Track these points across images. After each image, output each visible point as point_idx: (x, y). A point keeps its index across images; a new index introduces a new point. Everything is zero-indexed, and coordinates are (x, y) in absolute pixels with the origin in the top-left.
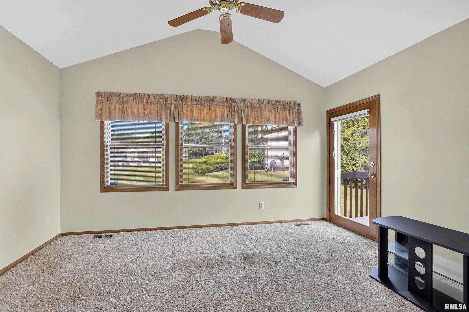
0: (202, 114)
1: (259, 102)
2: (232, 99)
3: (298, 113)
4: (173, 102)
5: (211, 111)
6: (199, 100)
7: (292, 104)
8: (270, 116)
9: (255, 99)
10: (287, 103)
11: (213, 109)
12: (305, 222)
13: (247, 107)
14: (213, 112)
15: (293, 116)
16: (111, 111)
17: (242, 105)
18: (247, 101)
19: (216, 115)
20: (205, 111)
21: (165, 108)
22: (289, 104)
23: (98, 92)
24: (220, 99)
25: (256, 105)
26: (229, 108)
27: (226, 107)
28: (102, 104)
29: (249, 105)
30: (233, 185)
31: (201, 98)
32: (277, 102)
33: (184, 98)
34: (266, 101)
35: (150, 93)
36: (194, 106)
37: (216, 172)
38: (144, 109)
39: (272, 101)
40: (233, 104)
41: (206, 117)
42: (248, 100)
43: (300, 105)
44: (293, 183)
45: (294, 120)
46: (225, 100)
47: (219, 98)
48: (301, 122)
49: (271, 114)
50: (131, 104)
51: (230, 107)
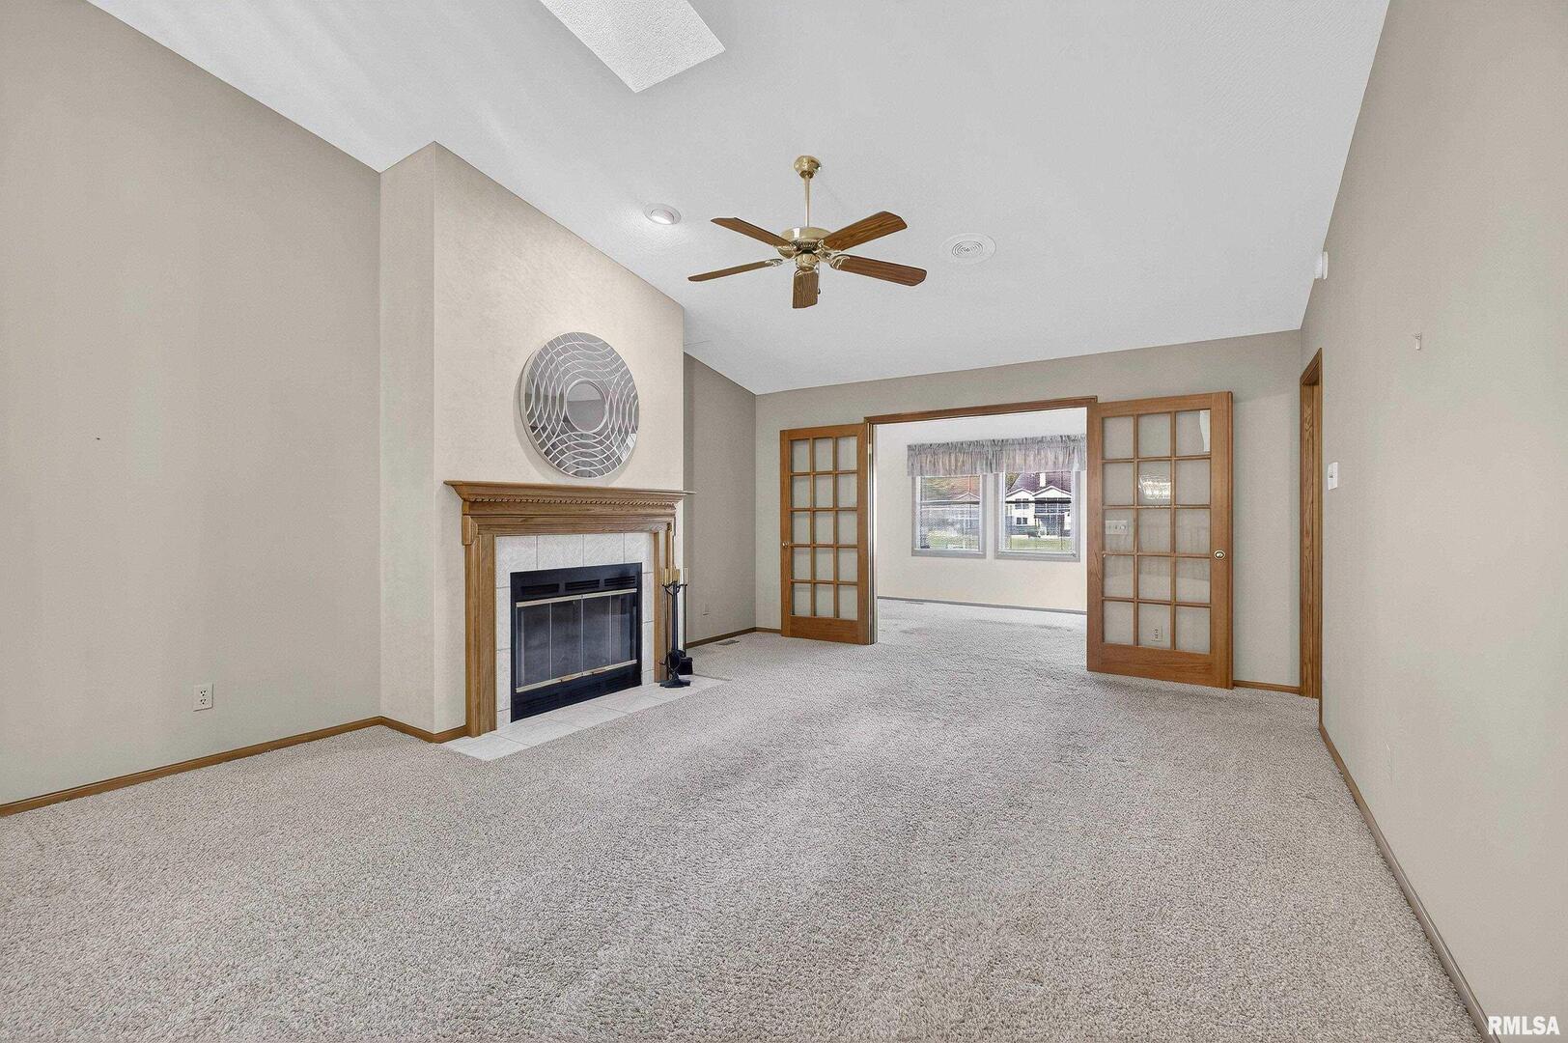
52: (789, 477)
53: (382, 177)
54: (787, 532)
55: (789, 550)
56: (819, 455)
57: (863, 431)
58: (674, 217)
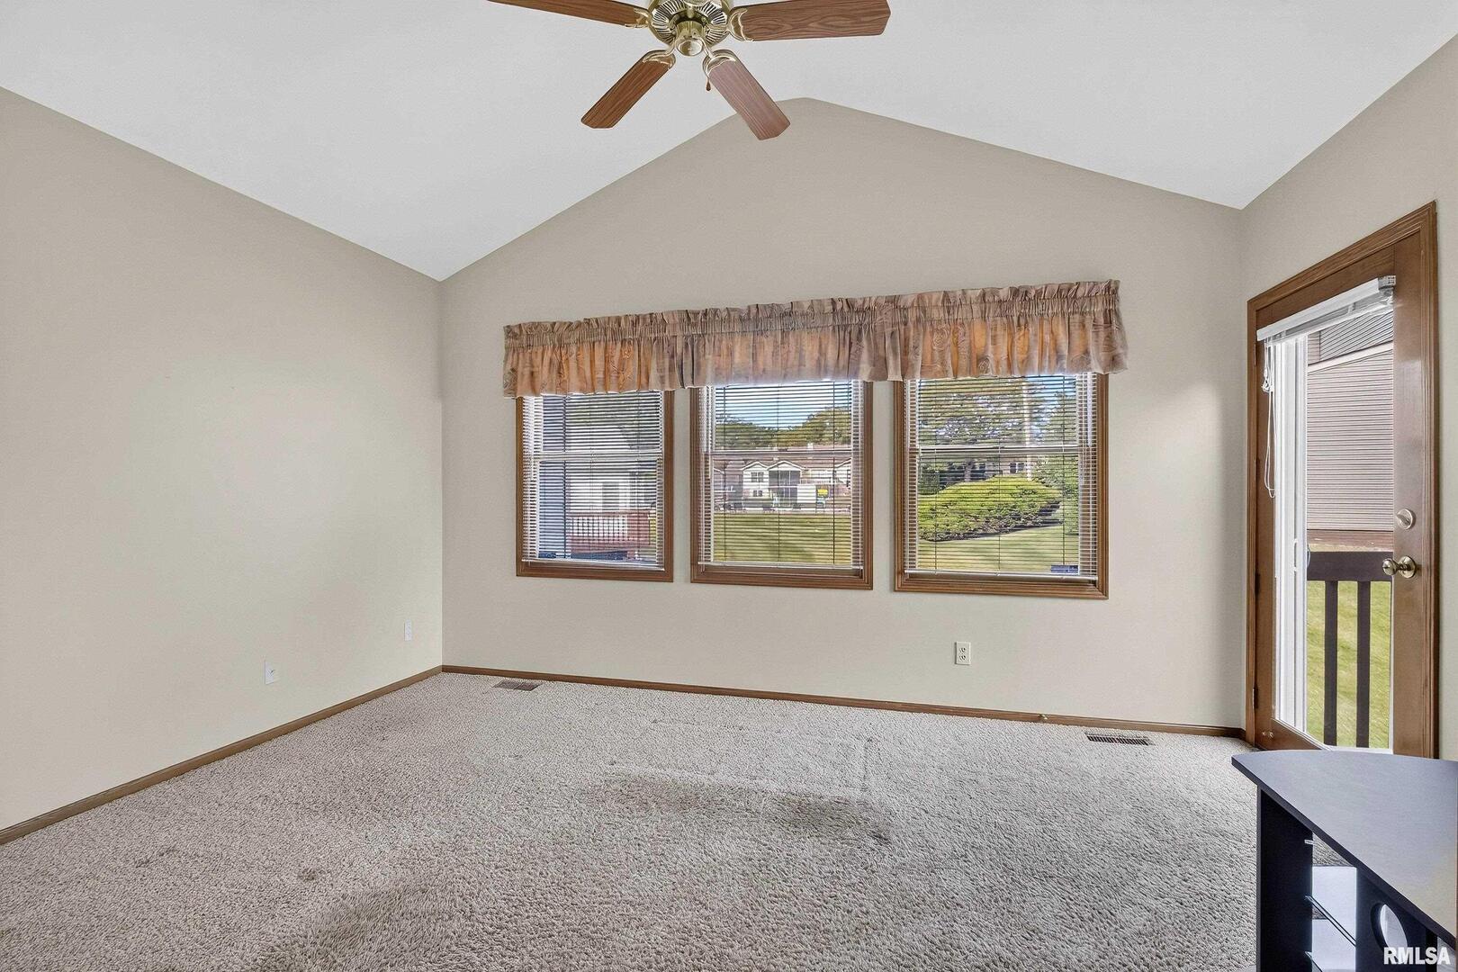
0: (760, 360)
1: (949, 301)
2: (850, 304)
3: (1108, 322)
4: (679, 333)
5: (786, 346)
6: (749, 319)
7: (1079, 294)
8: (986, 345)
9: (930, 294)
10: (1059, 291)
11: (791, 339)
12: (1141, 734)
13: (906, 324)
14: (792, 348)
15: (1085, 337)
16: (534, 370)
17: (884, 319)
18: (901, 304)
19: (801, 357)
20: (769, 349)
21: (658, 350)
22: (1066, 294)
23: (508, 327)
24: (811, 307)
25: (937, 314)
26: (842, 333)
27: (834, 328)
28: (516, 354)
29: (912, 315)
30: (861, 579)
31: (754, 311)
32: (1015, 292)
33: (709, 316)
34: (974, 295)
35: (621, 313)
36: (738, 338)
37: (986, 538)
38: (607, 360)
39: (994, 292)
40: (856, 319)
41: (769, 367)
42: (906, 301)
43: (1115, 292)
44: (1094, 582)
45: (1086, 352)
46: (829, 308)
47: (806, 305)
48: (1117, 355)
49: (994, 338)
50: (578, 349)
51: (846, 326)
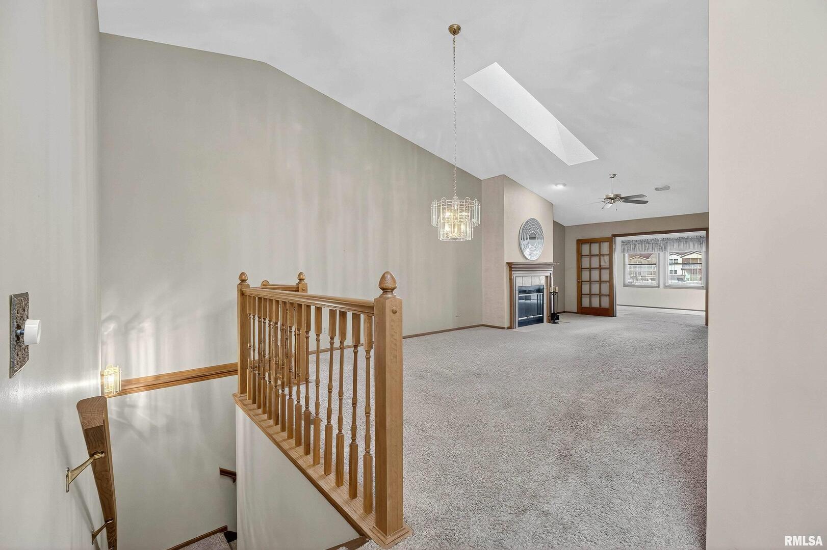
52: (580, 256)
53: (482, 182)
54: (579, 276)
55: (580, 283)
56: (592, 248)
57: (611, 240)
58: (565, 185)
